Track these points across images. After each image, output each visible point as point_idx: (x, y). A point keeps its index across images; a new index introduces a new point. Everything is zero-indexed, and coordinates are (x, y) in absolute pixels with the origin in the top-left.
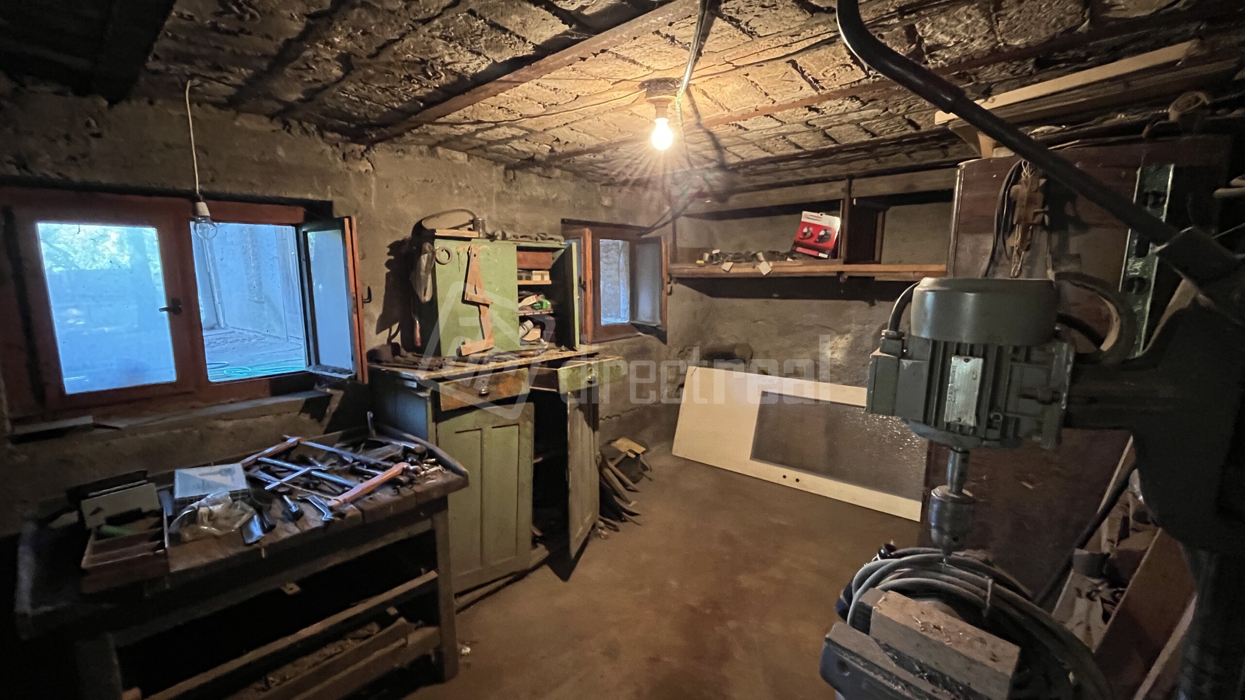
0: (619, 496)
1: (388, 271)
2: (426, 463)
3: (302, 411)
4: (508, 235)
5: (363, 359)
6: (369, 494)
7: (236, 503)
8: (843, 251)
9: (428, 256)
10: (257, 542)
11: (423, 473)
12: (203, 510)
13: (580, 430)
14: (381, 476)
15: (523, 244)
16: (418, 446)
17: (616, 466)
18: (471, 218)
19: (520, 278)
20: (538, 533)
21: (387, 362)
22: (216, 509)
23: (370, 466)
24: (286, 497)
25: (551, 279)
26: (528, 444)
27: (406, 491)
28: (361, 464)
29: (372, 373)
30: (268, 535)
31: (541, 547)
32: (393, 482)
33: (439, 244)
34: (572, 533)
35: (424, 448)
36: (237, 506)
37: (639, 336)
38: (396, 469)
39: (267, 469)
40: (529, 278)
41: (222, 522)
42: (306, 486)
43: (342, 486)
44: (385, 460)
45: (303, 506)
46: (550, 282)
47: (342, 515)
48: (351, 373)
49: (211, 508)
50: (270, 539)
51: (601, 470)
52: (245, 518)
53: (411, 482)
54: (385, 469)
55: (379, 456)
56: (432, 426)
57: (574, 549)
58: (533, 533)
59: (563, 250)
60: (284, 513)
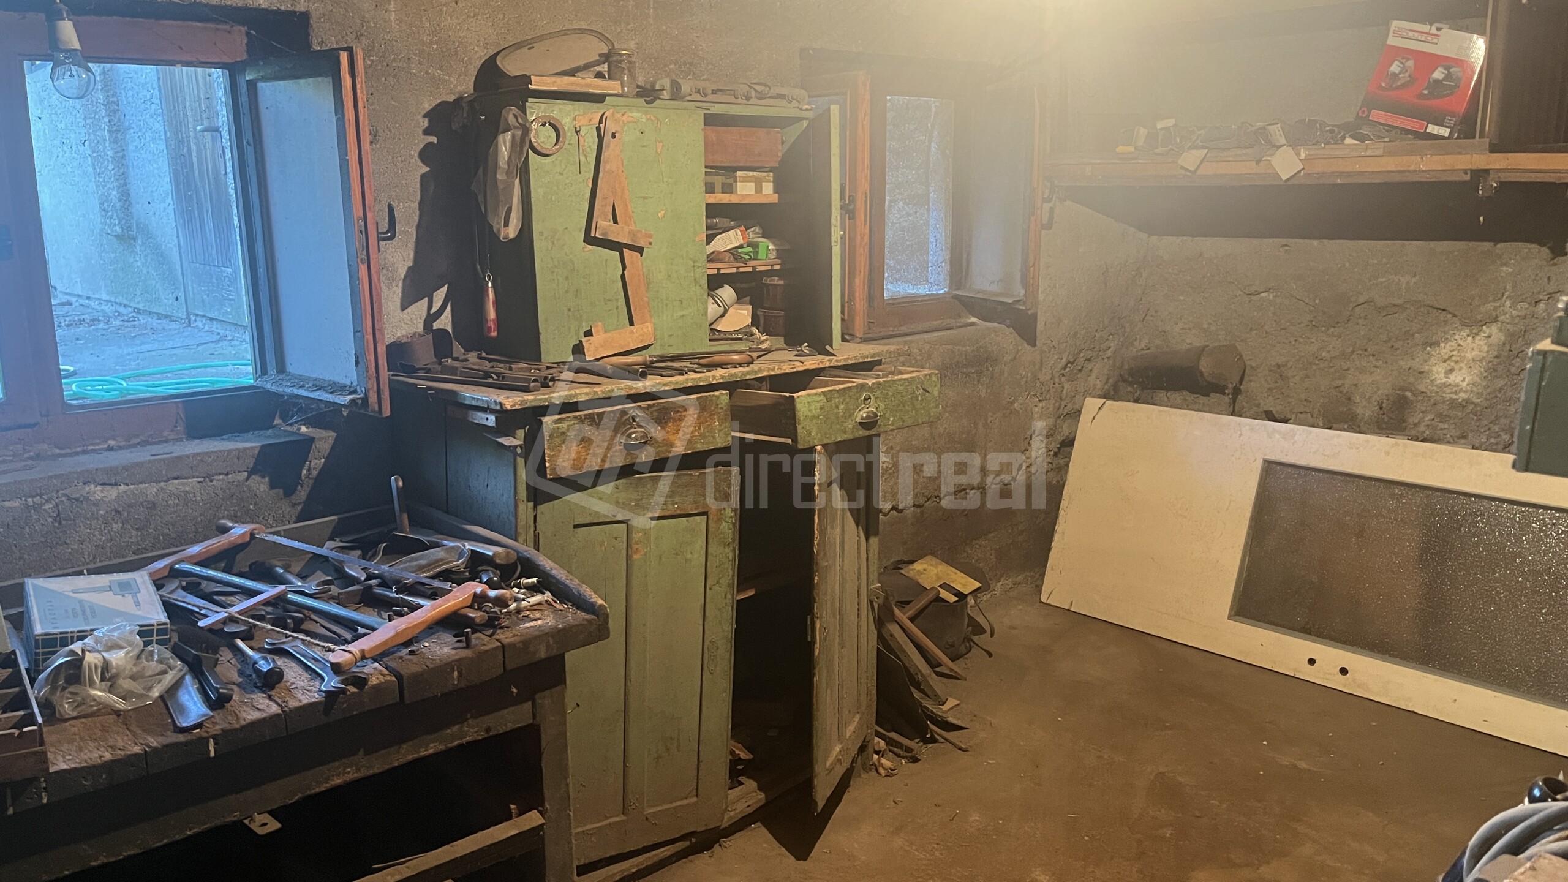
0: (917, 685)
1: (427, 169)
2: (519, 586)
3: (252, 472)
4: (685, 88)
5: (380, 362)
6: (407, 644)
7: (150, 648)
8: (1488, 122)
9: (513, 136)
10: (199, 725)
11: (513, 606)
12: (90, 658)
13: (838, 530)
14: (429, 610)
15: (717, 109)
16: (499, 549)
17: (912, 620)
18: (605, 50)
19: (710, 189)
20: (744, 755)
21: (428, 371)
22: (117, 658)
23: (404, 589)
24: (239, 643)
25: (776, 191)
26: (726, 556)
27: (483, 641)
28: (385, 584)
29: (398, 392)
30: (218, 716)
31: (750, 784)
32: (452, 622)
33: (536, 109)
34: (818, 753)
35: (514, 556)
36: (151, 653)
37: (973, 324)
38: (459, 596)
39: (193, 587)
40: (728, 189)
41: (125, 684)
42: (279, 622)
43: (351, 625)
44: (433, 577)
45: (280, 662)
46: (775, 198)
47: (360, 682)
48: (355, 392)
49: (105, 654)
50: (221, 723)
51: (880, 623)
52: (169, 679)
53: (492, 623)
54: (434, 595)
55: (421, 569)
56: (525, 509)
57: (822, 793)
58: (732, 753)
59: (805, 123)
60: (241, 673)
